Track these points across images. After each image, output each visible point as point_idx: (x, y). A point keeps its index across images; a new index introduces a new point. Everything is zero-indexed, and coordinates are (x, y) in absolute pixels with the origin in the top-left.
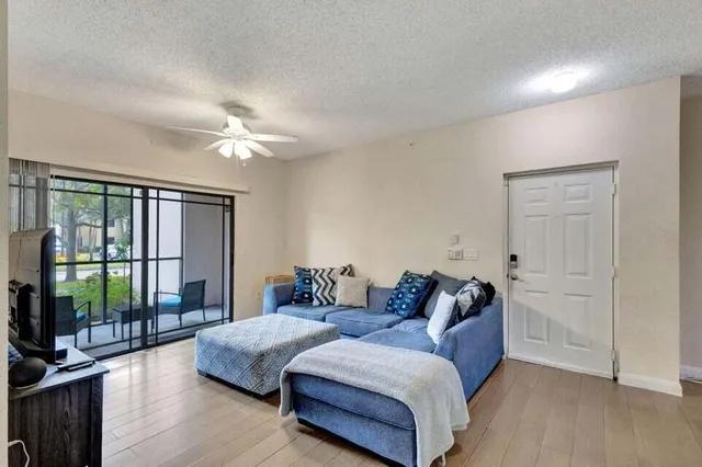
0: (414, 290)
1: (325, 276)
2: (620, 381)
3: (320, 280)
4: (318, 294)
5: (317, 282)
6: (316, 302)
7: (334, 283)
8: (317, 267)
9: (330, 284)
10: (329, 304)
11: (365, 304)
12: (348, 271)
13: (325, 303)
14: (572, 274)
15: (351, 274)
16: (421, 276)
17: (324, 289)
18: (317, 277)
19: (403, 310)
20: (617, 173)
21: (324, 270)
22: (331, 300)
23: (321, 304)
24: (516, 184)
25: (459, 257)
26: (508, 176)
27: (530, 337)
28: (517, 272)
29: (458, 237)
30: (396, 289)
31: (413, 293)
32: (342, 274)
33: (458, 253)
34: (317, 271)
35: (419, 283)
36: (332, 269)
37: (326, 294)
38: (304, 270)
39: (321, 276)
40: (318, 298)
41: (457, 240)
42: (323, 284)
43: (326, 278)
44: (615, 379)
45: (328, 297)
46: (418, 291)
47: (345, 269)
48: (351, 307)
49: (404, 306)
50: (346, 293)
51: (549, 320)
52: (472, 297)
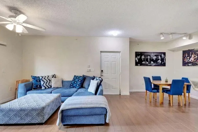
0: (80, 80)
1: (46, 78)
2: (121, 95)
3: (44, 80)
4: (44, 85)
5: (43, 81)
6: (43, 88)
7: (50, 81)
8: (43, 76)
9: (49, 81)
10: (49, 88)
11: (62, 86)
12: (54, 76)
13: (47, 87)
14: (113, 74)
15: (55, 77)
16: (81, 77)
17: (47, 83)
18: (43, 79)
19: (77, 86)
20: (120, 53)
21: (45, 77)
22: (49, 86)
23: (46, 88)
24: (103, 54)
25: (90, 71)
26: (101, 52)
27: (105, 89)
28: (103, 74)
29: (89, 66)
30: (73, 80)
31: (80, 81)
32: (52, 77)
33: (90, 70)
34: (43, 77)
35: (81, 79)
36: (48, 76)
37: (47, 84)
38: (36, 77)
39: (44, 79)
40: (44, 86)
41: (89, 67)
42: (46, 81)
43: (47, 79)
44: (120, 94)
45: (48, 86)
46: (81, 81)
47: (53, 76)
48: (58, 88)
49: (78, 85)
50: (55, 83)
51: (109, 84)
52: (100, 80)
